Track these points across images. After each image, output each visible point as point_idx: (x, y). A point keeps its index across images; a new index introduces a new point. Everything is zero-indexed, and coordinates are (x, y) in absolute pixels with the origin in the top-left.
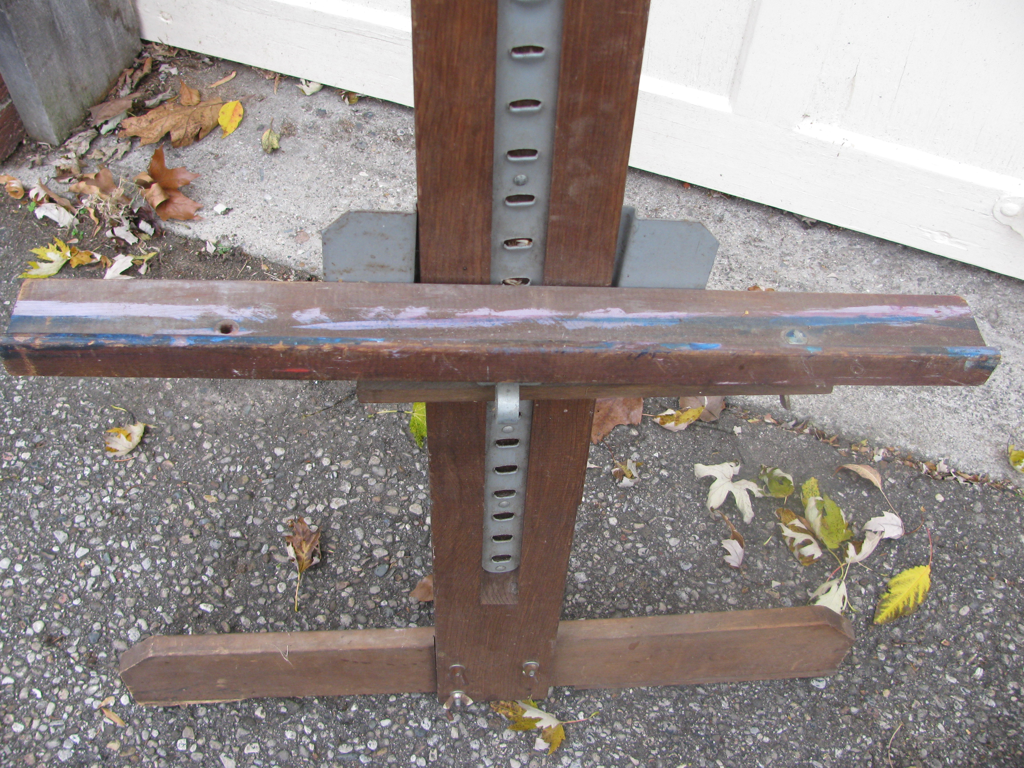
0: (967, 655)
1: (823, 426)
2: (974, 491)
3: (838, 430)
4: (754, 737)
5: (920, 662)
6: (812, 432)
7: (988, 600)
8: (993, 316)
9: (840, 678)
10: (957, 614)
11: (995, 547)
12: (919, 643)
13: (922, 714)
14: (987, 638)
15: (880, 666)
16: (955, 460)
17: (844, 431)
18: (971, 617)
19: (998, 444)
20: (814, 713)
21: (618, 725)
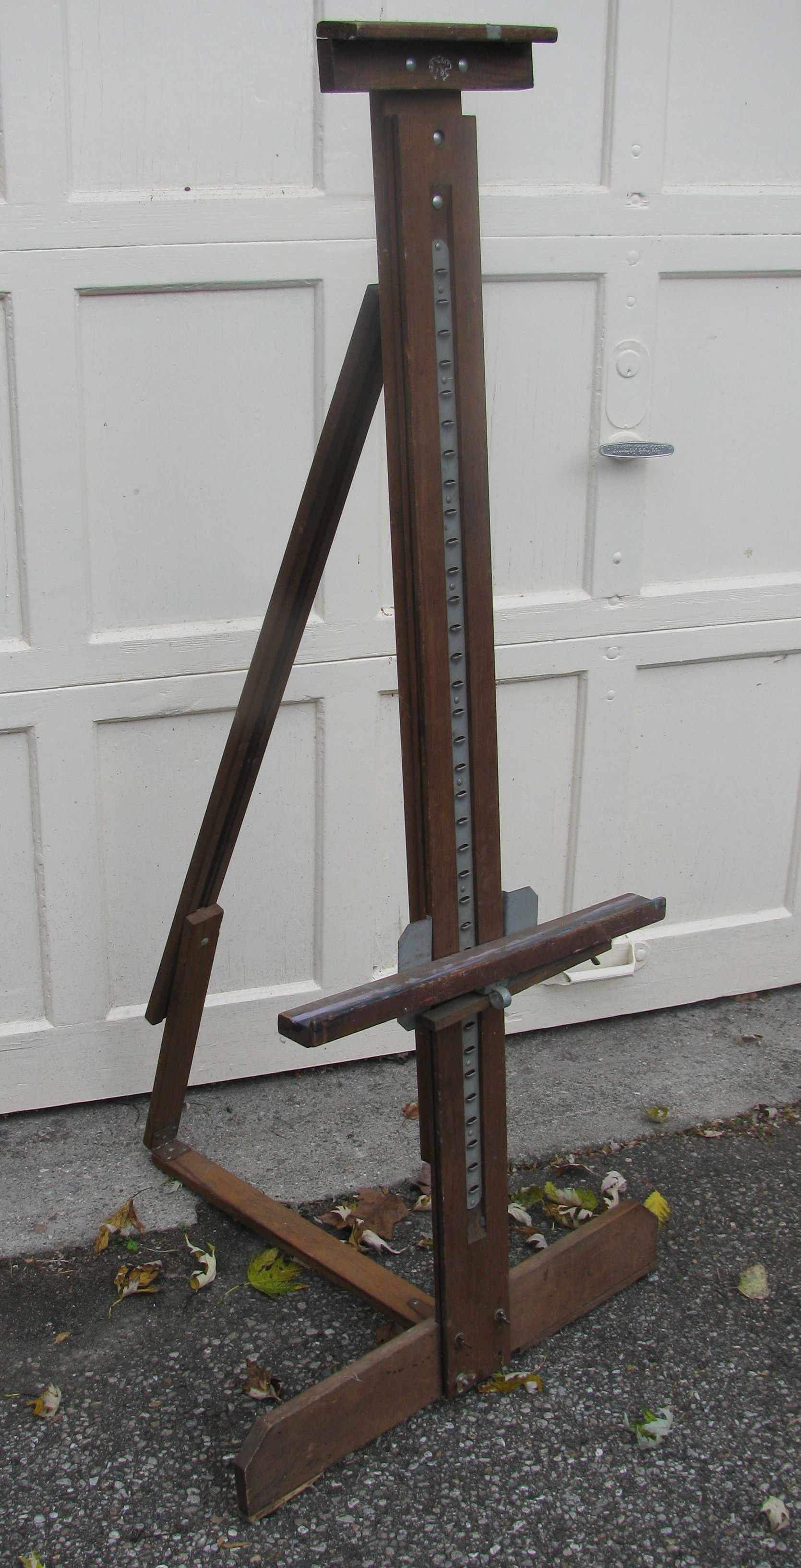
0: (719, 1221)
1: (523, 1160)
2: (645, 1147)
3: (534, 1158)
4: (646, 1321)
5: (698, 1238)
6: (518, 1169)
7: (704, 1191)
8: (568, 1056)
9: (663, 1269)
10: (695, 1206)
11: (683, 1166)
12: (688, 1230)
13: (723, 1260)
14: (721, 1207)
15: (679, 1252)
16: (619, 1136)
17: (538, 1156)
18: (704, 1203)
19: (635, 1117)
20: (666, 1292)
21: (564, 1359)
